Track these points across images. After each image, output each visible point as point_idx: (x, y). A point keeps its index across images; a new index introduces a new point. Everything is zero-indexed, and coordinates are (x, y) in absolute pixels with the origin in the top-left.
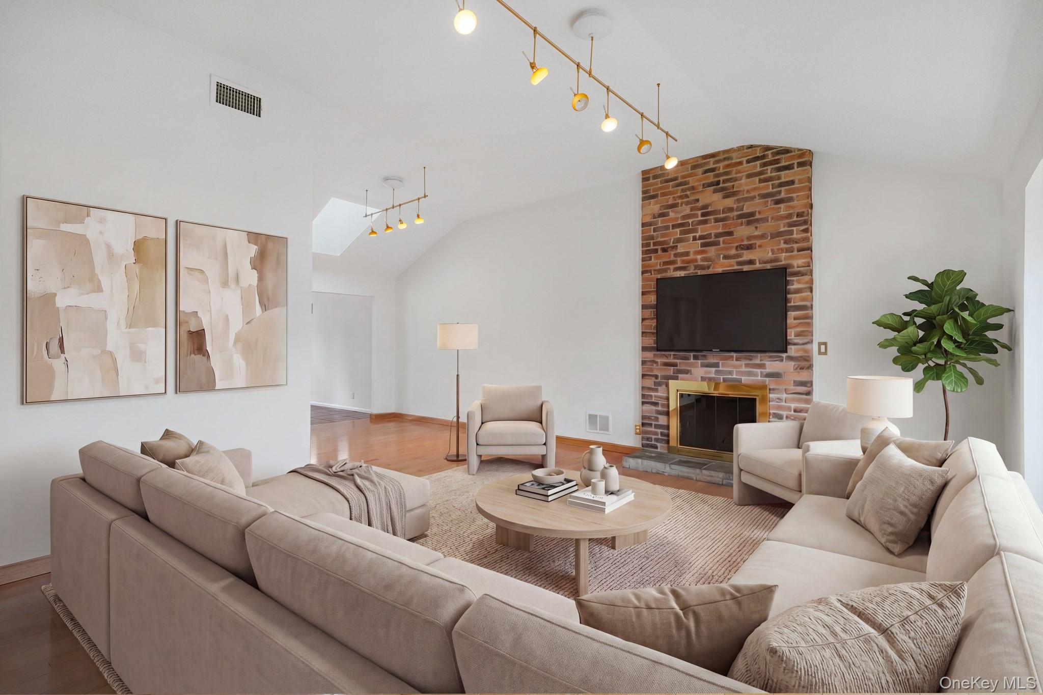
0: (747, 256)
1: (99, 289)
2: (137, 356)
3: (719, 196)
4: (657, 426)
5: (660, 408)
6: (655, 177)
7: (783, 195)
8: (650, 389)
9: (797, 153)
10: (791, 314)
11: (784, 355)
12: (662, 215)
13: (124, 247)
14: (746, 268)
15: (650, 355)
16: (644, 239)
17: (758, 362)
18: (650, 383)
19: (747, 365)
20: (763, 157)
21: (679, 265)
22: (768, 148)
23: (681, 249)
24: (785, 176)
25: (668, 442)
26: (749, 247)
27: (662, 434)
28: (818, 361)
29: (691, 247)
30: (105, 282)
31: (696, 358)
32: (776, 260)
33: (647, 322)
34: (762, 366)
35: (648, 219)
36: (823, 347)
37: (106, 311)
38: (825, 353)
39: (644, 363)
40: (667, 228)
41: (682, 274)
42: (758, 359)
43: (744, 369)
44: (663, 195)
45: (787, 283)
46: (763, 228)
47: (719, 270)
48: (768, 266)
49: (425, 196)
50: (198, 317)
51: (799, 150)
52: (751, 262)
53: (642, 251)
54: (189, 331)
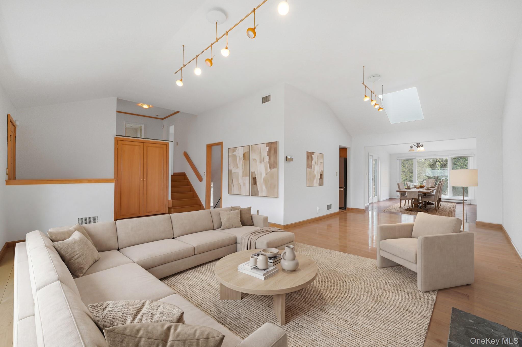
2: (244, 184)
30: (239, 165)
37: (239, 173)
50: (255, 173)
54: (253, 178)
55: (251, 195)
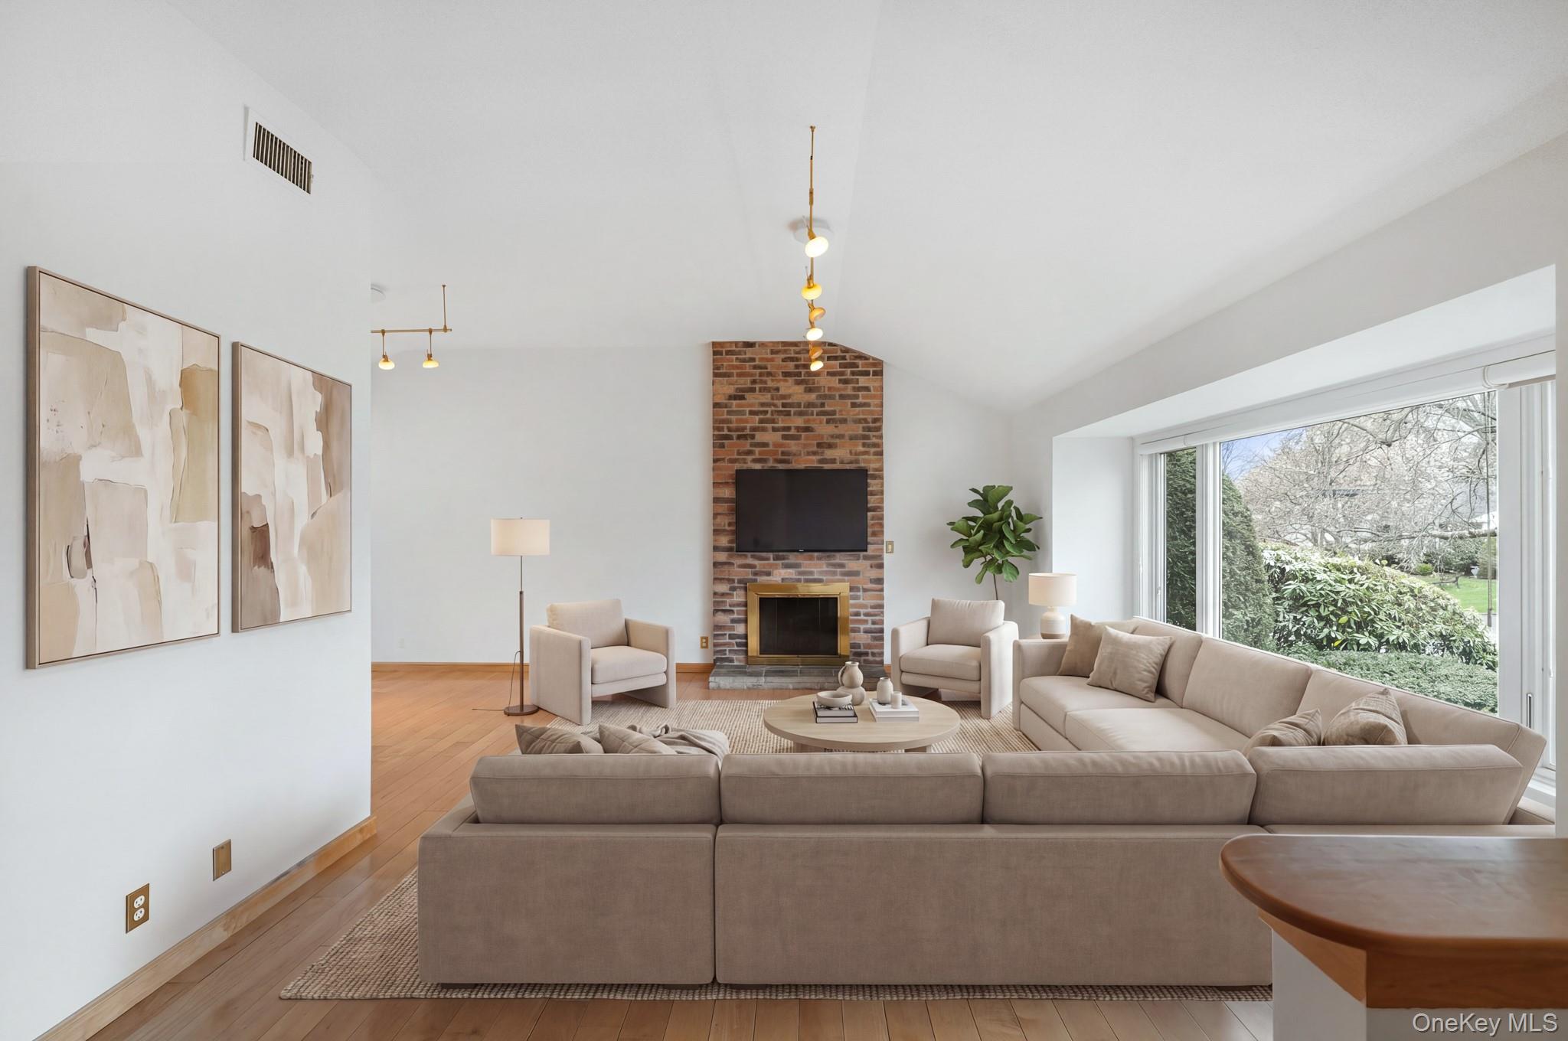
0: (829, 454)
1: (136, 451)
2: (186, 571)
3: (800, 389)
4: (731, 637)
5: (735, 616)
6: (728, 353)
7: (860, 400)
8: (723, 595)
9: (871, 361)
10: (870, 514)
11: (862, 554)
12: (735, 398)
13: (169, 380)
14: (827, 466)
15: (722, 557)
16: (715, 421)
17: (837, 561)
18: (723, 588)
19: (829, 565)
20: (844, 358)
21: (757, 456)
22: (847, 350)
23: (760, 437)
24: (863, 381)
25: (746, 652)
26: (830, 446)
27: (738, 645)
28: (887, 558)
29: (769, 437)
31: (776, 558)
32: (857, 462)
33: (719, 519)
34: (842, 566)
35: (722, 400)
36: (890, 547)
37: (146, 491)
38: (892, 552)
39: (716, 564)
40: (742, 413)
41: (758, 466)
42: (839, 558)
43: (825, 569)
44: (740, 375)
45: (867, 485)
46: (842, 429)
47: (802, 466)
48: (848, 467)
49: (445, 329)
50: (262, 505)
51: (874, 359)
52: (833, 461)
53: (713, 435)
54: (249, 528)
55: (235, 629)
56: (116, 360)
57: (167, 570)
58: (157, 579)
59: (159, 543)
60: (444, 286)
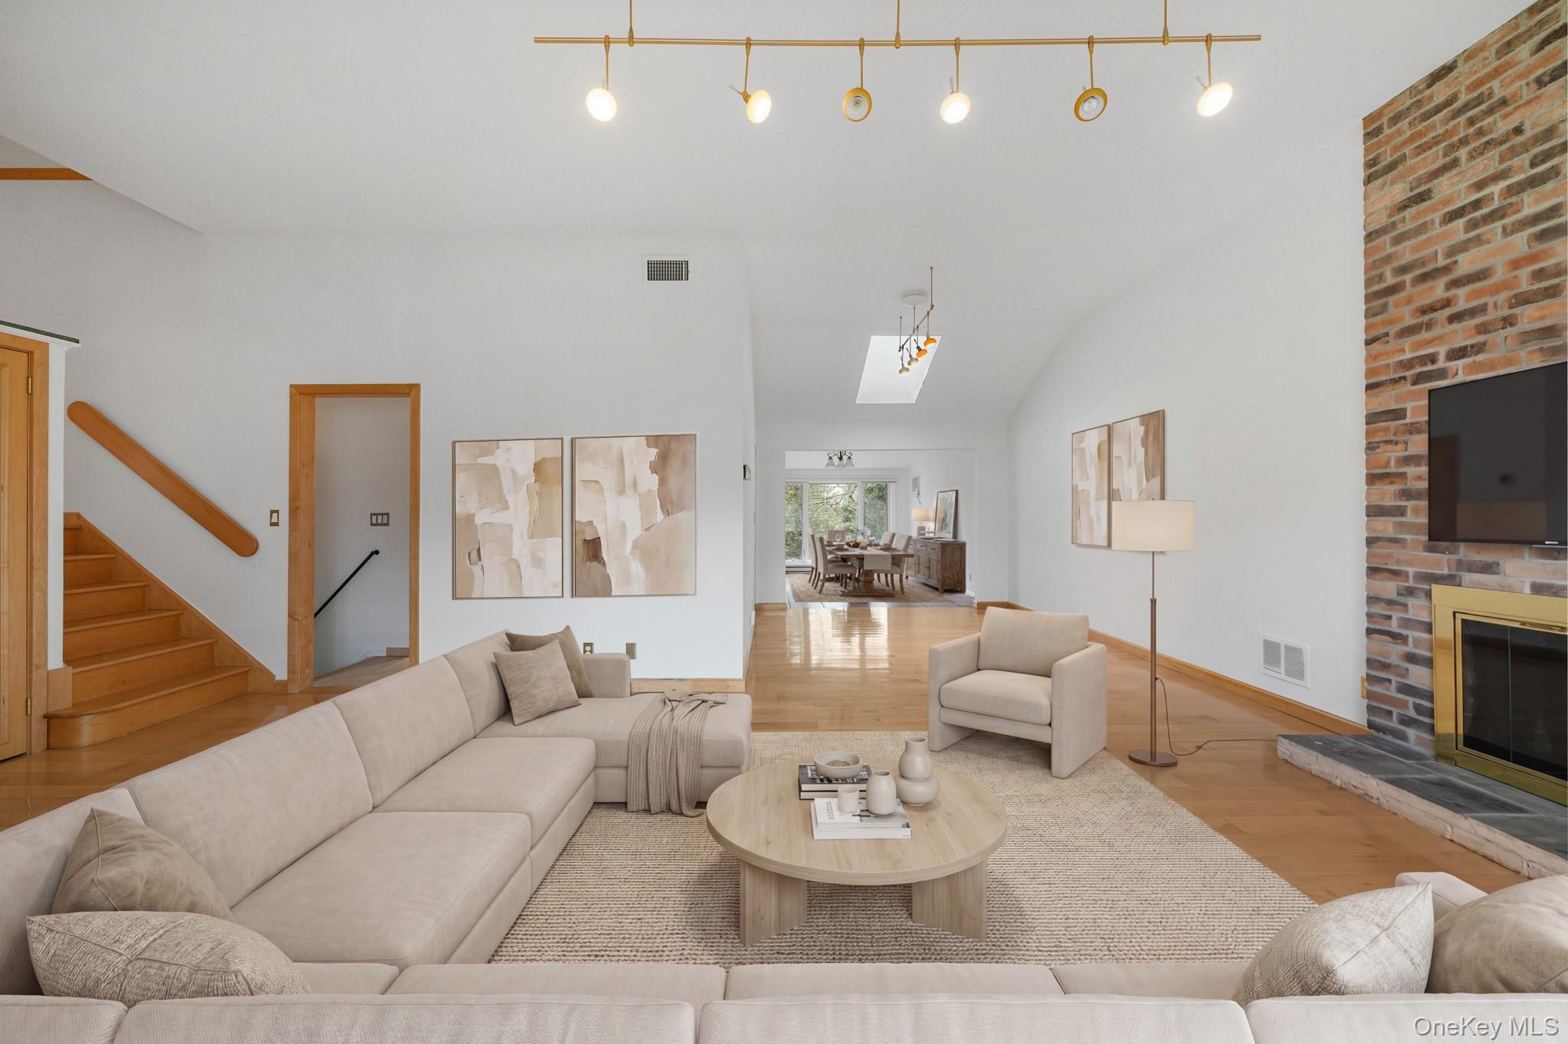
1: (506, 507)
2: (538, 562)
4: (1405, 690)
5: (1411, 649)
8: (1387, 602)
13: (526, 470)
18: (1387, 588)
25: (1432, 730)
27: (1417, 709)
30: (511, 500)
37: (511, 526)
50: (594, 526)
54: (585, 540)
55: (574, 594)
56: (494, 470)
57: (525, 562)
58: (519, 566)
59: (521, 549)
60: (931, 268)
